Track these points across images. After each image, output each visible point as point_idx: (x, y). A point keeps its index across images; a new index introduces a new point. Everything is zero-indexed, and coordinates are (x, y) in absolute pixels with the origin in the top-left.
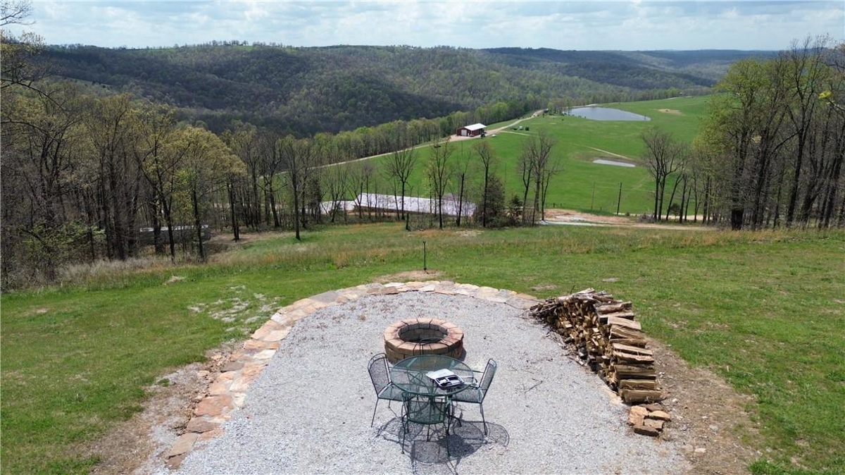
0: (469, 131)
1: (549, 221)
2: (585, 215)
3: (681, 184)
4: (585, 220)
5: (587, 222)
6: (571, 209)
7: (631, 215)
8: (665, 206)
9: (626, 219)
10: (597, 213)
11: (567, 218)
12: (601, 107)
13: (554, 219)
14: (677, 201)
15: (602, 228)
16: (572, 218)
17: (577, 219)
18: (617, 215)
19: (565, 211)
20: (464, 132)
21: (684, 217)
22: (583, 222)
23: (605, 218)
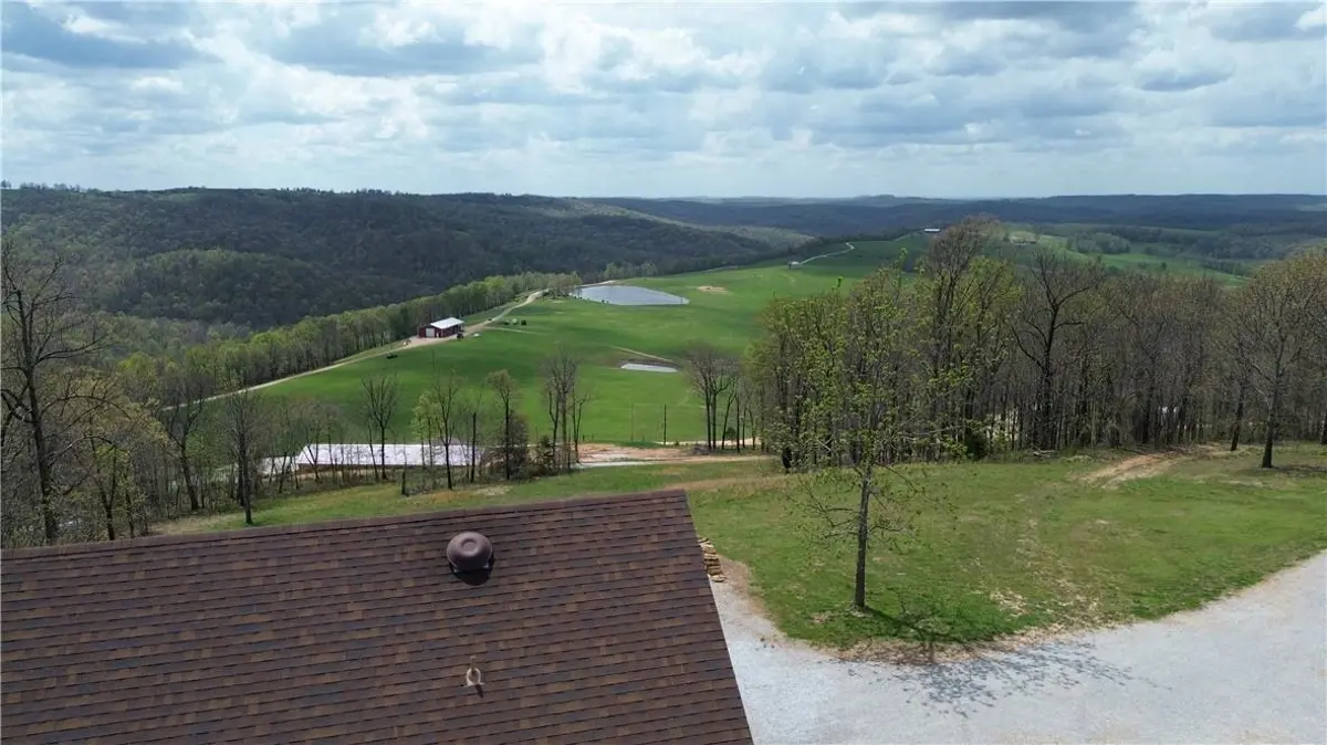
0: (437, 330)
1: (585, 462)
2: (627, 449)
3: (734, 405)
4: (629, 457)
5: (632, 460)
6: (608, 442)
7: (681, 443)
8: (720, 432)
9: (677, 451)
10: (641, 445)
11: (604, 456)
12: (623, 285)
13: (590, 460)
14: (732, 423)
15: (651, 467)
16: (613, 456)
17: (619, 456)
18: (665, 446)
19: (602, 446)
20: (430, 332)
21: (741, 442)
22: (627, 460)
23: (651, 452)
